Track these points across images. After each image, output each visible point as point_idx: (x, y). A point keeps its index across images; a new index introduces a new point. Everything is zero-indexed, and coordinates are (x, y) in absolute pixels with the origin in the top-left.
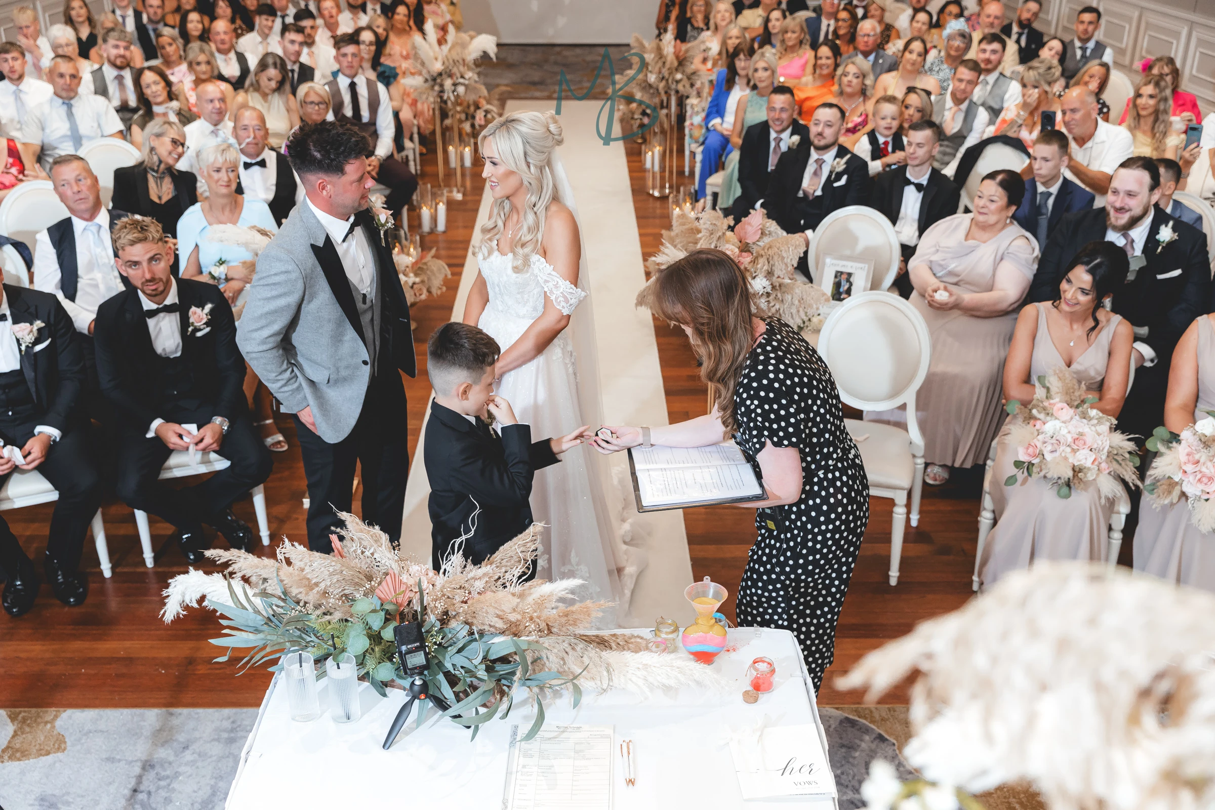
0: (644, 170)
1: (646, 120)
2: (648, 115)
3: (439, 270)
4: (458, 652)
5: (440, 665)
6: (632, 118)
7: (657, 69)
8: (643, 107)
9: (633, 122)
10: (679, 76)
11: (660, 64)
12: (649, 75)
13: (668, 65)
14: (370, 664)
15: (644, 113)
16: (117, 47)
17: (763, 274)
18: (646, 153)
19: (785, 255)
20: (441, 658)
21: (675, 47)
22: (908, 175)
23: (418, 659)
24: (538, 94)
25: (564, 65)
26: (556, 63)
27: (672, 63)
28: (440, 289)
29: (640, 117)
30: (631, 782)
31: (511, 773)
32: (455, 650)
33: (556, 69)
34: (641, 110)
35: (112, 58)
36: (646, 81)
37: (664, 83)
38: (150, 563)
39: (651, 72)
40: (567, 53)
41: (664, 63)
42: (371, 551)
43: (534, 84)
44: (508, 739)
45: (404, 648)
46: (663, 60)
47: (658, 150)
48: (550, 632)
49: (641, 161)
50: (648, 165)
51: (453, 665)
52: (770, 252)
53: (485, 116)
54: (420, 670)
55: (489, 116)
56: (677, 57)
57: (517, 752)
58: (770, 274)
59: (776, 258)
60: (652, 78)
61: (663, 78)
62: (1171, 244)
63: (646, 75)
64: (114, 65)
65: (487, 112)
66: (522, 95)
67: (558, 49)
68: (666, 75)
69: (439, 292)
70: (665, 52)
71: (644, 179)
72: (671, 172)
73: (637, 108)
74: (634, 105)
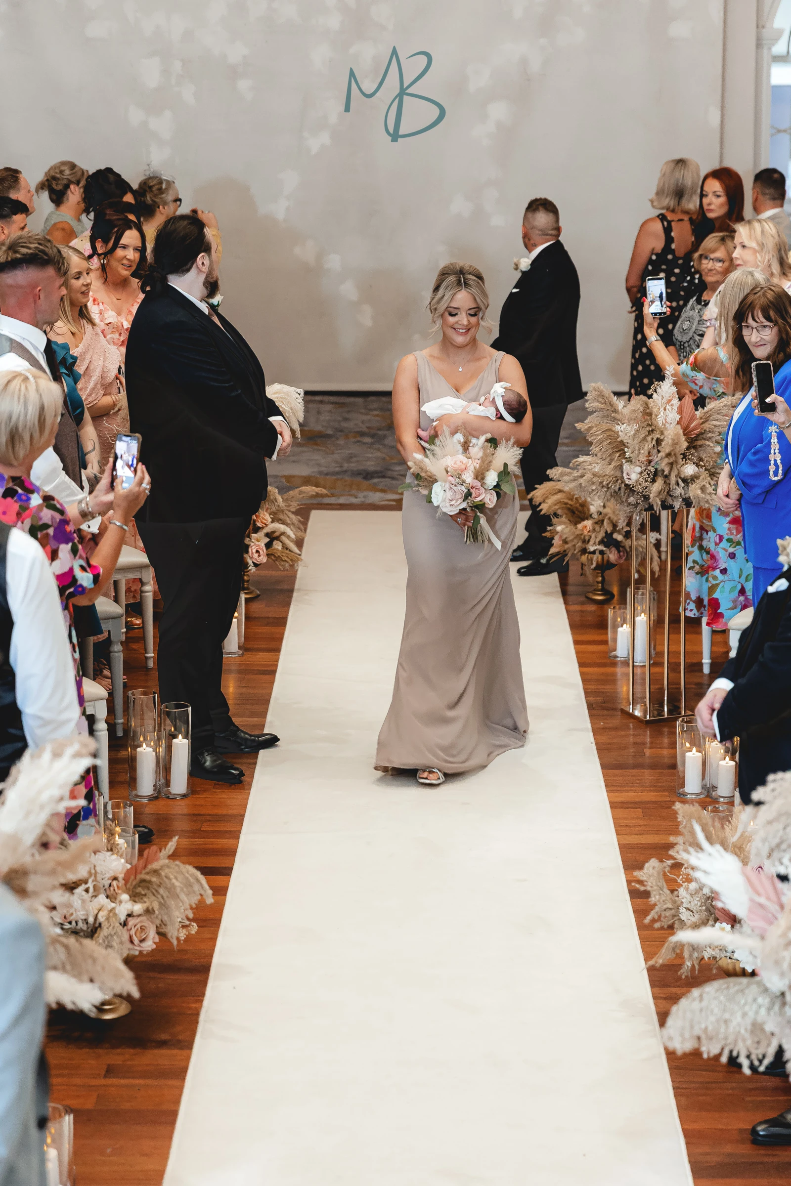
0: (613, 662)
1: (612, 556)
2: (617, 545)
3: (189, 885)
6: (584, 551)
7: (643, 458)
8: (607, 527)
9: (584, 558)
10: (690, 470)
11: (649, 445)
12: (626, 467)
13: (666, 448)
15: (608, 541)
18: (615, 627)
21: (680, 411)
24: (376, 497)
27: (675, 444)
28: (183, 927)
29: (601, 547)
34: (601, 535)
36: (619, 479)
37: (659, 484)
39: (629, 460)
41: (659, 442)
43: (367, 475)
46: (657, 435)
47: (642, 619)
49: (605, 642)
50: (621, 651)
53: (268, 545)
55: (277, 546)
56: (686, 432)
60: (633, 474)
61: (656, 474)
63: (620, 467)
65: (272, 537)
66: (342, 500)
68: (664, 466)
69: (183, 935)
70: (660, 421)
71: (611, 680)
72: (674, 667)
73: (594, 530)
74: (588, 523)
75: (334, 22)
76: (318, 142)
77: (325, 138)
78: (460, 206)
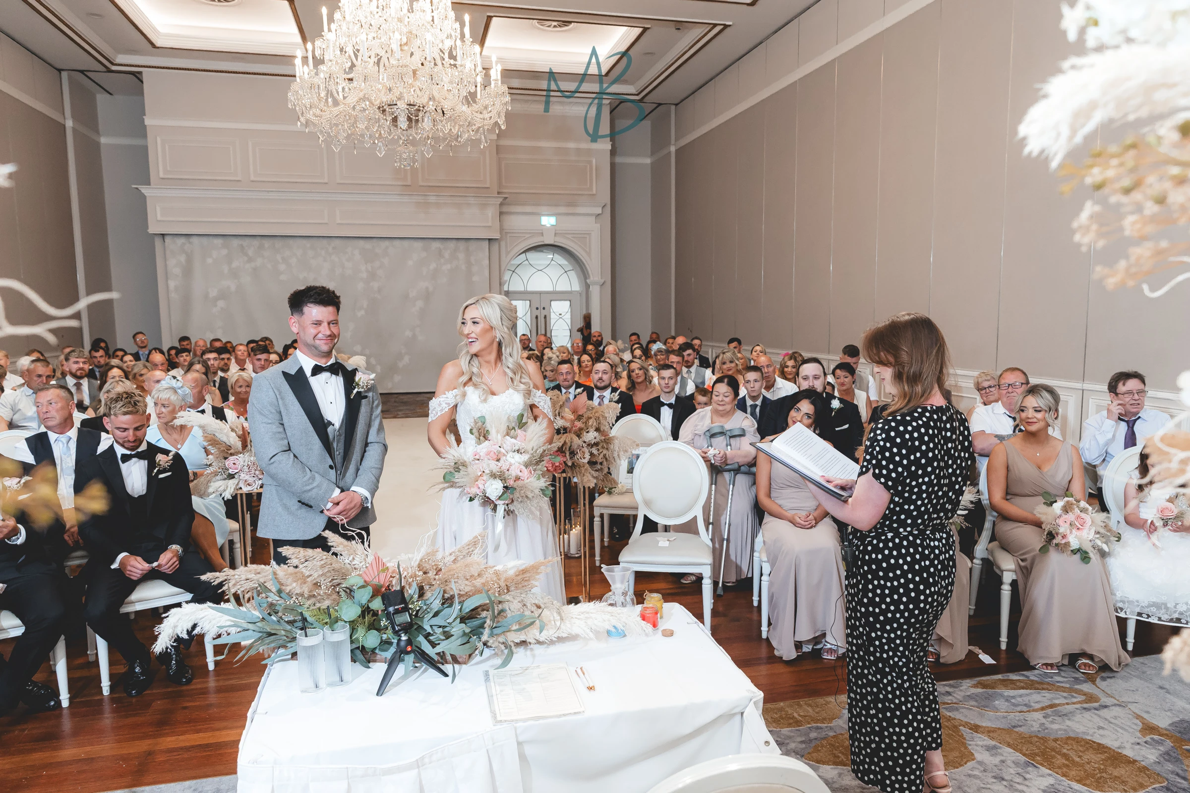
4: (434, 616)
5: (420, 628)
14: (360, 633)
16: (77, 362)
17: (594, 428)
19: (607, 415)
20: (420, 623)
22: (662, 400)
23: (406, 618)
25: (402, 402)
26: (395, 402)
30: (591, 688)
31: (492, 696)
32: (431, 615)
33: (395, 404)
35: (74, 371)
38: (106, 691)
40: (402, 397)
42: (351, 558)
44: (483, 678)
45: (391, 609)
48: (508, 591)
51: (431, 626)
52: (596, 415)
54: (407, 628)
57: (492, 684)
58: (598, 430)
59: (601, 418)
62: (839, 410)
64: (74, 376)
67: (396, 396)
75: (364, 275)
76: (361, 313)
77: (362, 312)
78: (408, 333)
